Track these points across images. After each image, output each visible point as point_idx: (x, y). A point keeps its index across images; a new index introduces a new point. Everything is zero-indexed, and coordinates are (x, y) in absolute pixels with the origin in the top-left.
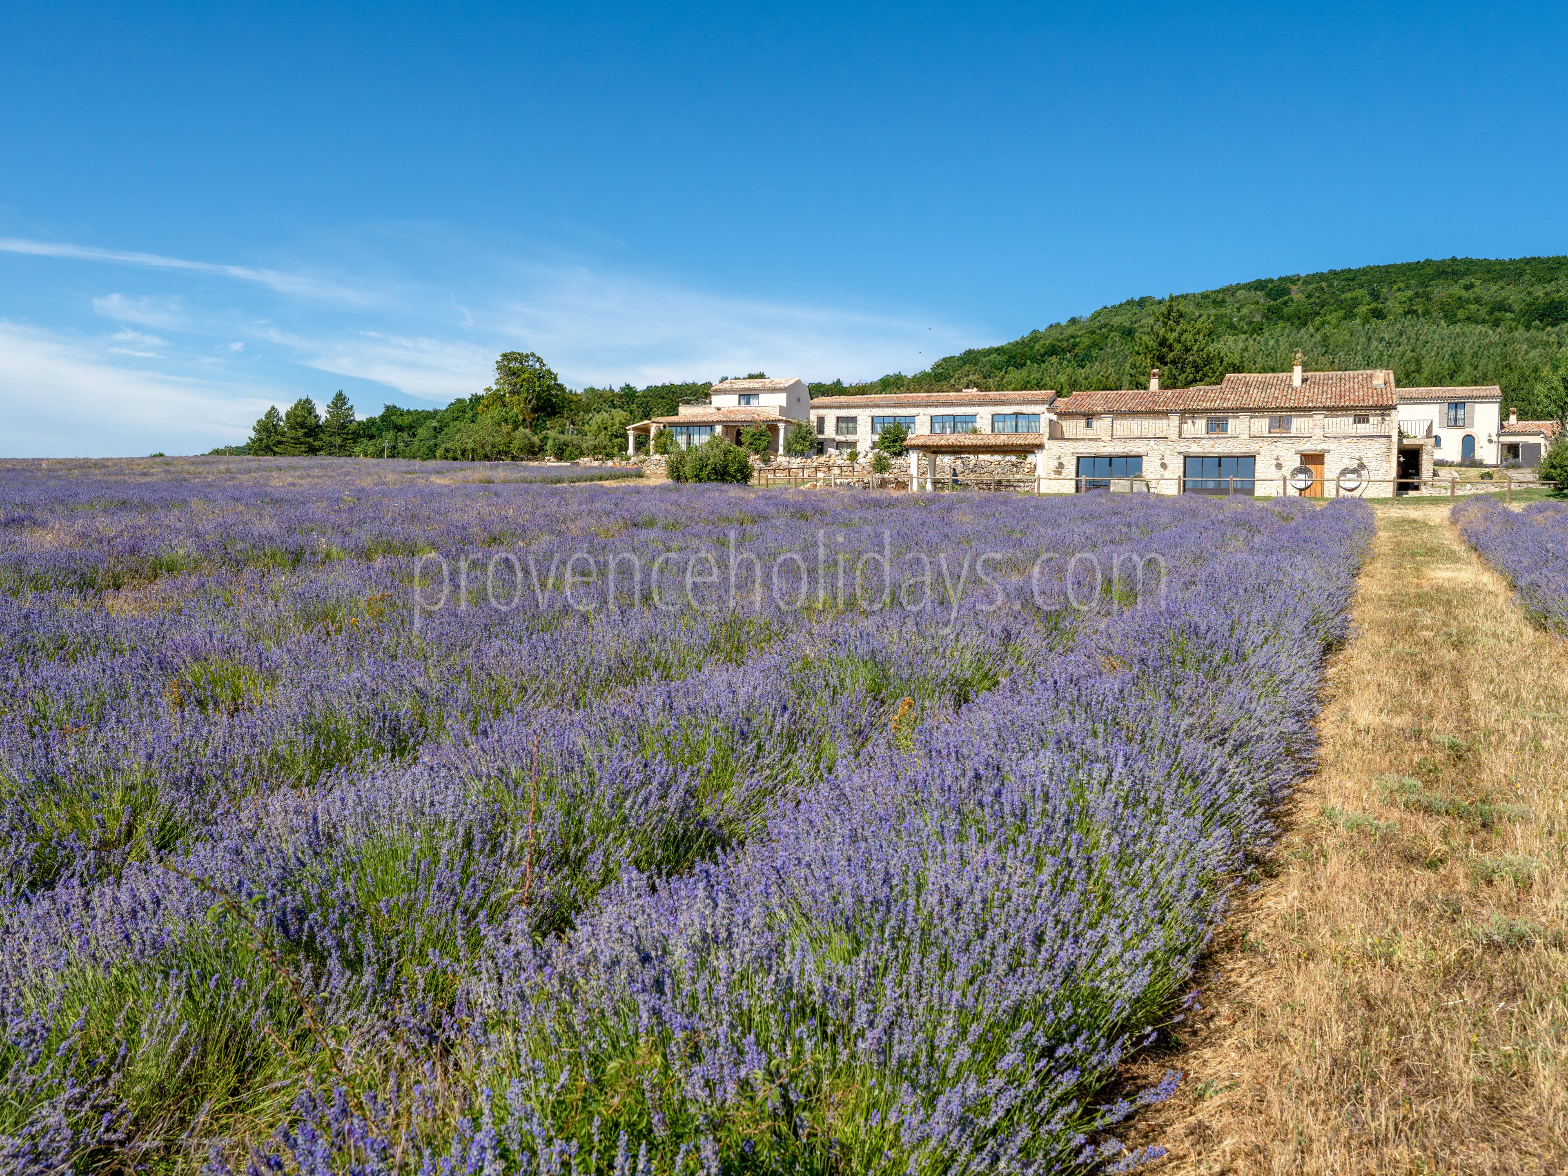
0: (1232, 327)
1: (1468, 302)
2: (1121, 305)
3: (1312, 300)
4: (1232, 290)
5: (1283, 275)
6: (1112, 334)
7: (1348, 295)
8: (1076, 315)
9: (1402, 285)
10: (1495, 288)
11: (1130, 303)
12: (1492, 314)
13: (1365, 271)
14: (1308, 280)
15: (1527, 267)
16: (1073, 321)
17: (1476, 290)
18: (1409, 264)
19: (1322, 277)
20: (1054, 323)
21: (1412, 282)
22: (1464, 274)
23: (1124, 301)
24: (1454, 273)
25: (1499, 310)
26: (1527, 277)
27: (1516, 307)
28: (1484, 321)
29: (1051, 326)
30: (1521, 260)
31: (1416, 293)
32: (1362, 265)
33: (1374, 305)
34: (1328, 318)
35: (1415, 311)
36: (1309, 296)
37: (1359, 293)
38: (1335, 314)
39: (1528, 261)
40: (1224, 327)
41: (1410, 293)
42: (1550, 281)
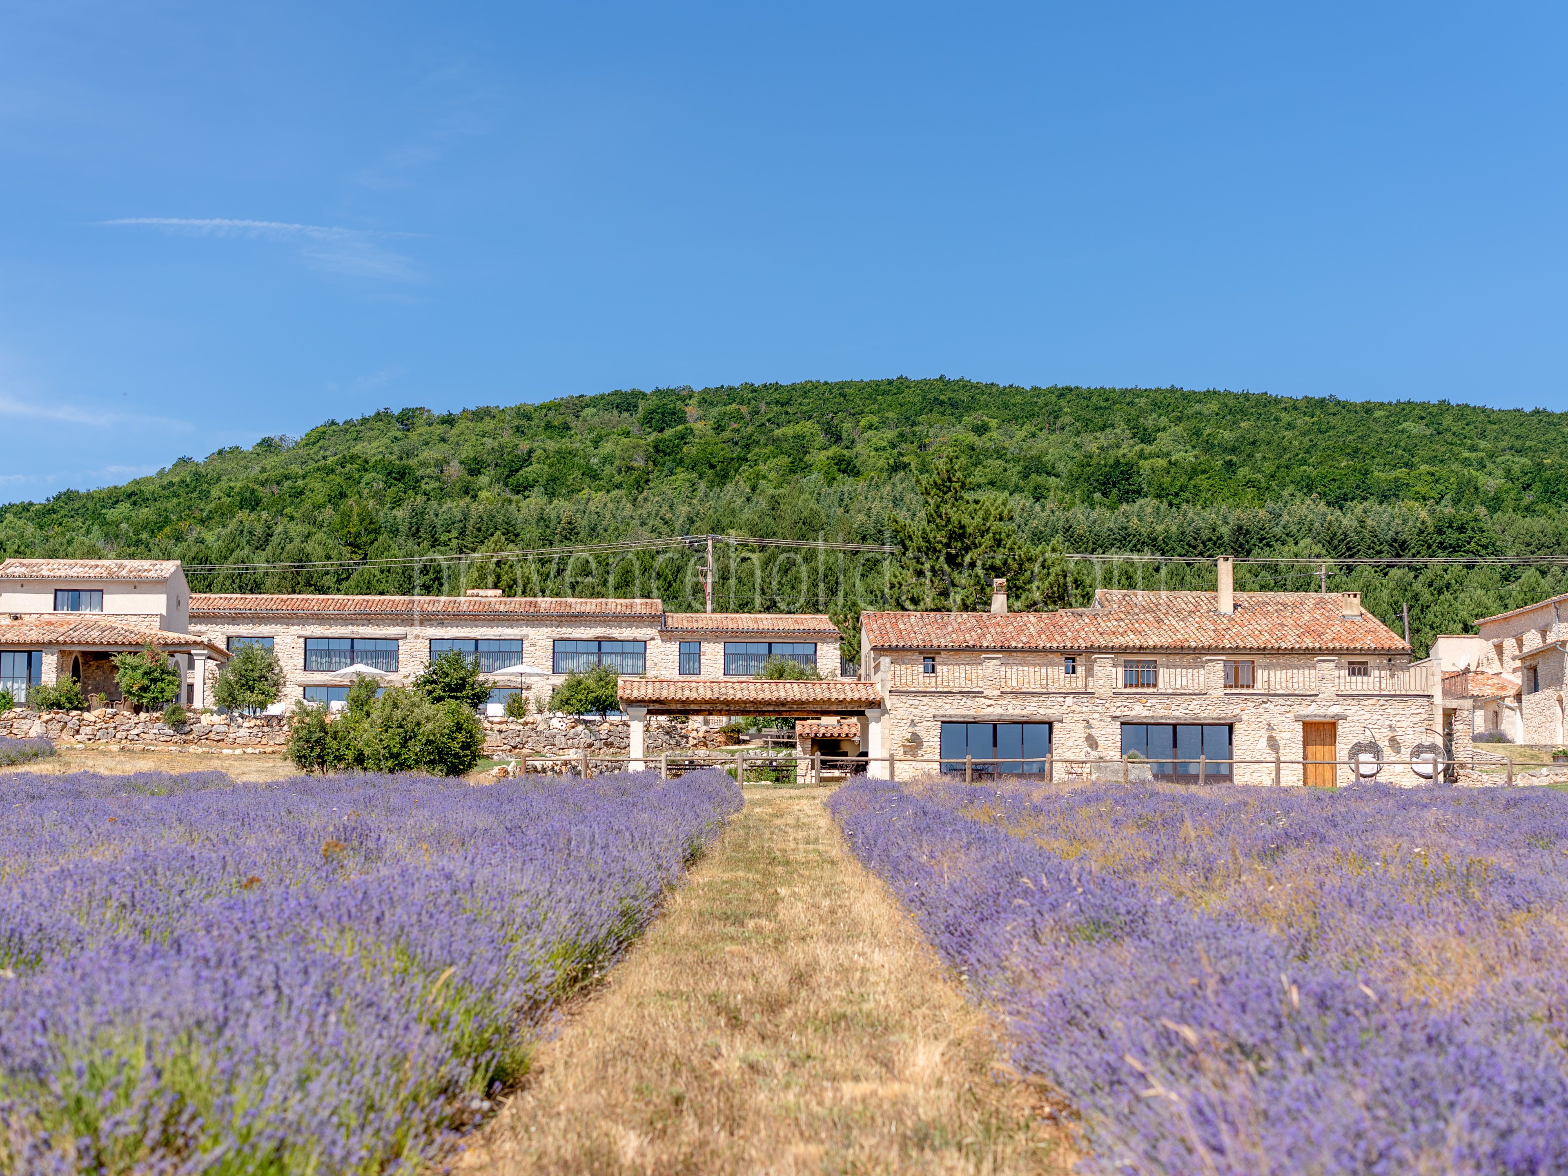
0: (592, 475)
1: (987, 453)
2: (364, 421)
3: (727, 434)
4: (577, 405)
5: (663, 386)
6: (368, 477)
7: (788, 430)
8: (274, 434)
9: (875, 419)
10: (1023, 433)
11: (382, 416)
12: (1026, 477)
13: (807, 389)
14: (708, 399)
15: (1063, 402)
16: (267, 445)
17: (994, 434)
18: (878, 384)
19: (731, 394)
20: (227, 445)
21: (890, 414)
22: (969, 409)
23: (370, 413)
24: (954, 405)
25: (1038, 472)
26: (1067, 419)
27: (1061, 467)
28: (1017, 489)
29: (220, 452)
30: (1051, 391)
31: (901, 435)
32: (799, 379)
33: (833, 450)
34: (763, 468)
35: (905, 466)
36: (719, 428)
37: (807, 427)
38: (772, 463)
39: (1063, 393)
40: (578, 474)
41: (890, 434)
42: (1102, 429)
